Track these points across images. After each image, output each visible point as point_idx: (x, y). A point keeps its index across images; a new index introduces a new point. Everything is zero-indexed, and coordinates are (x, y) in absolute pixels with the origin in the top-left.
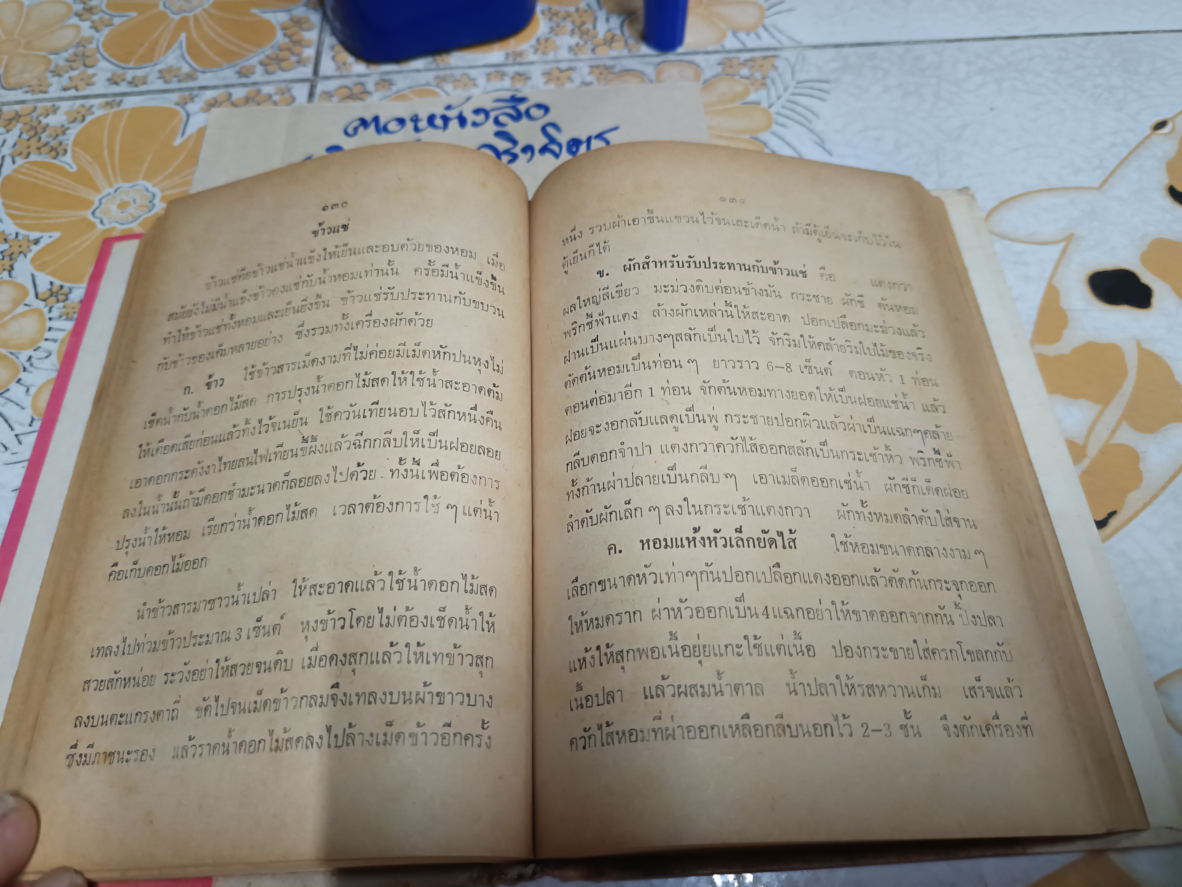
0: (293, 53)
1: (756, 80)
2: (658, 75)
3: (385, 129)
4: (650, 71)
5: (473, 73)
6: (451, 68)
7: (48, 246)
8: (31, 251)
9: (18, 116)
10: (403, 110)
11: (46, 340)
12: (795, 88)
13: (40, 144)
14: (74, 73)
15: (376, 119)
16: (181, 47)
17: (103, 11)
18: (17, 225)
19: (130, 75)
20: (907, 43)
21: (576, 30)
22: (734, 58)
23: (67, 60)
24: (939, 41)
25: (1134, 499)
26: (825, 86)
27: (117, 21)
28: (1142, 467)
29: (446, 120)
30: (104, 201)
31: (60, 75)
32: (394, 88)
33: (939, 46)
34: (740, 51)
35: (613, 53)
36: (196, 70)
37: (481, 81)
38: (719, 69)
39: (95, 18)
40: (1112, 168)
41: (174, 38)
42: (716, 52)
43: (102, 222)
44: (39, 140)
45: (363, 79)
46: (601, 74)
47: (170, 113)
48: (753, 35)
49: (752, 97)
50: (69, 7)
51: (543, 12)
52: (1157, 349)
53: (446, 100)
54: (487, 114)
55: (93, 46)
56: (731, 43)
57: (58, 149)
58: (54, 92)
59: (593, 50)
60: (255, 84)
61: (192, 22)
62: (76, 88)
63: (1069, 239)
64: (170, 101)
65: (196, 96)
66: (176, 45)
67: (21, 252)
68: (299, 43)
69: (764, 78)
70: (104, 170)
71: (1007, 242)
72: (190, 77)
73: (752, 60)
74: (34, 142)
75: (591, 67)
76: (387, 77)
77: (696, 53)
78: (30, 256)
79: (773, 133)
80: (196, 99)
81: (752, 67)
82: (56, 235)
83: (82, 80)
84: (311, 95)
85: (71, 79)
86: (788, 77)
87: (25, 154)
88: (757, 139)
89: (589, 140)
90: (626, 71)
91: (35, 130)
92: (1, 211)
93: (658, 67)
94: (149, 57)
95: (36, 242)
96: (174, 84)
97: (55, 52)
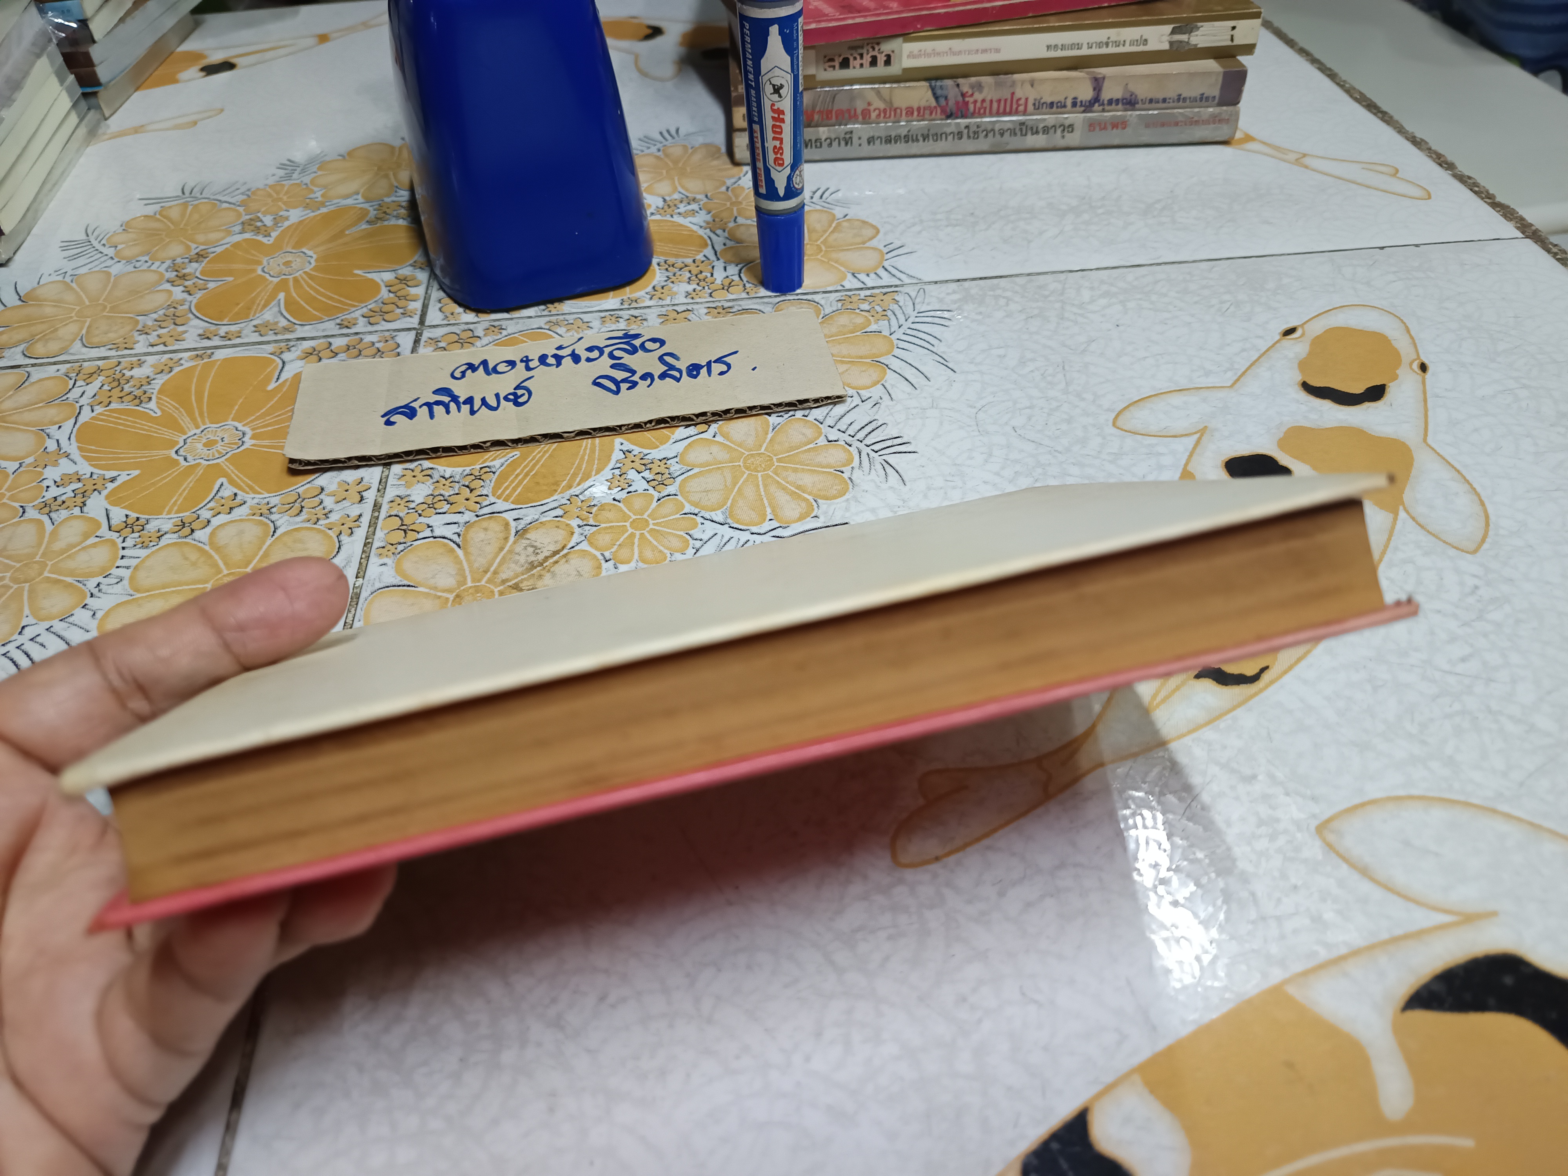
0: (398, 307)
1: (877, 313)
2: (777, 312)
3: (495, 370)
4: (769, 309)
5: (586, 317)
6: (563, 314)
7: (125, 483)
8: (106, 488)
9: (100, 370)
10: (512, 353)
11: (118, 567)
12: (916, 317)
13: (122, 394)
14: (163, 331)
15: (485, 363)
16: (279, 304)
17: (197, 277)
18: (92, 465)
19: (223, 330)
20: (1029, 275)
21: (693, 278)
22: (854, 295)
23: (156, 321)
24: (1062, 272)
25: (1286, 655)
26: (946, 315)
27: (211, 285)
29: (559, 359)
30: (188, 441)
31: (147, 334)
32: (504, 334)
33: (1062, 277)
34: (861, 289)
35: (731, 296)
36: (294, 324)
37: (596, 324)
38: (839, 305)
39: (187, 283)
40: (1243, 370)
41: (273, 296)
42: (836, 291)
43: (185, 459)
44: (122, 390)
45: (471, 327)
46: (718, 313)
47: (264, 362)
48: (872, 275)
49: (873, 327)
50: (161, 275)
51: (659, 264)
53: (558, 342)
54: (601, 350)
55: (185, 307)
56: (850, 283)
57: (142, 398)
58: (140, 348)
59: (711, 294)
60: (357, 333)
61: (291, 283)
62: (165, 344)
63: (1203, 431)
64: (265, 351)
65: (293, 346)
66: (274, 302)
67: (95, 490)
68: (406, 297)
69: (884, 311)
70: (191, 414)
72: (286, 330)
73: (872, 296)
74: (116, 393)
75: (709, 308)
76: (497, 324)
77: (815, 293)
78: (105, 493)
79: (896, 357)
80: (293, 349)
81: (872, 302)
82: (136, 473)
83: (171, 336)
84: (417, 341)
85: (159, 336)
86: (909, 310)
87: (106, 403)
88: (879, 362)
89: (709, 364)
90: (746, 311)
91: (118, 382)
92: (76, 454)
93: (776, 307)
94: (244, 315)
95: (113, 480)
96: (270, 337)
97: (144, 314)
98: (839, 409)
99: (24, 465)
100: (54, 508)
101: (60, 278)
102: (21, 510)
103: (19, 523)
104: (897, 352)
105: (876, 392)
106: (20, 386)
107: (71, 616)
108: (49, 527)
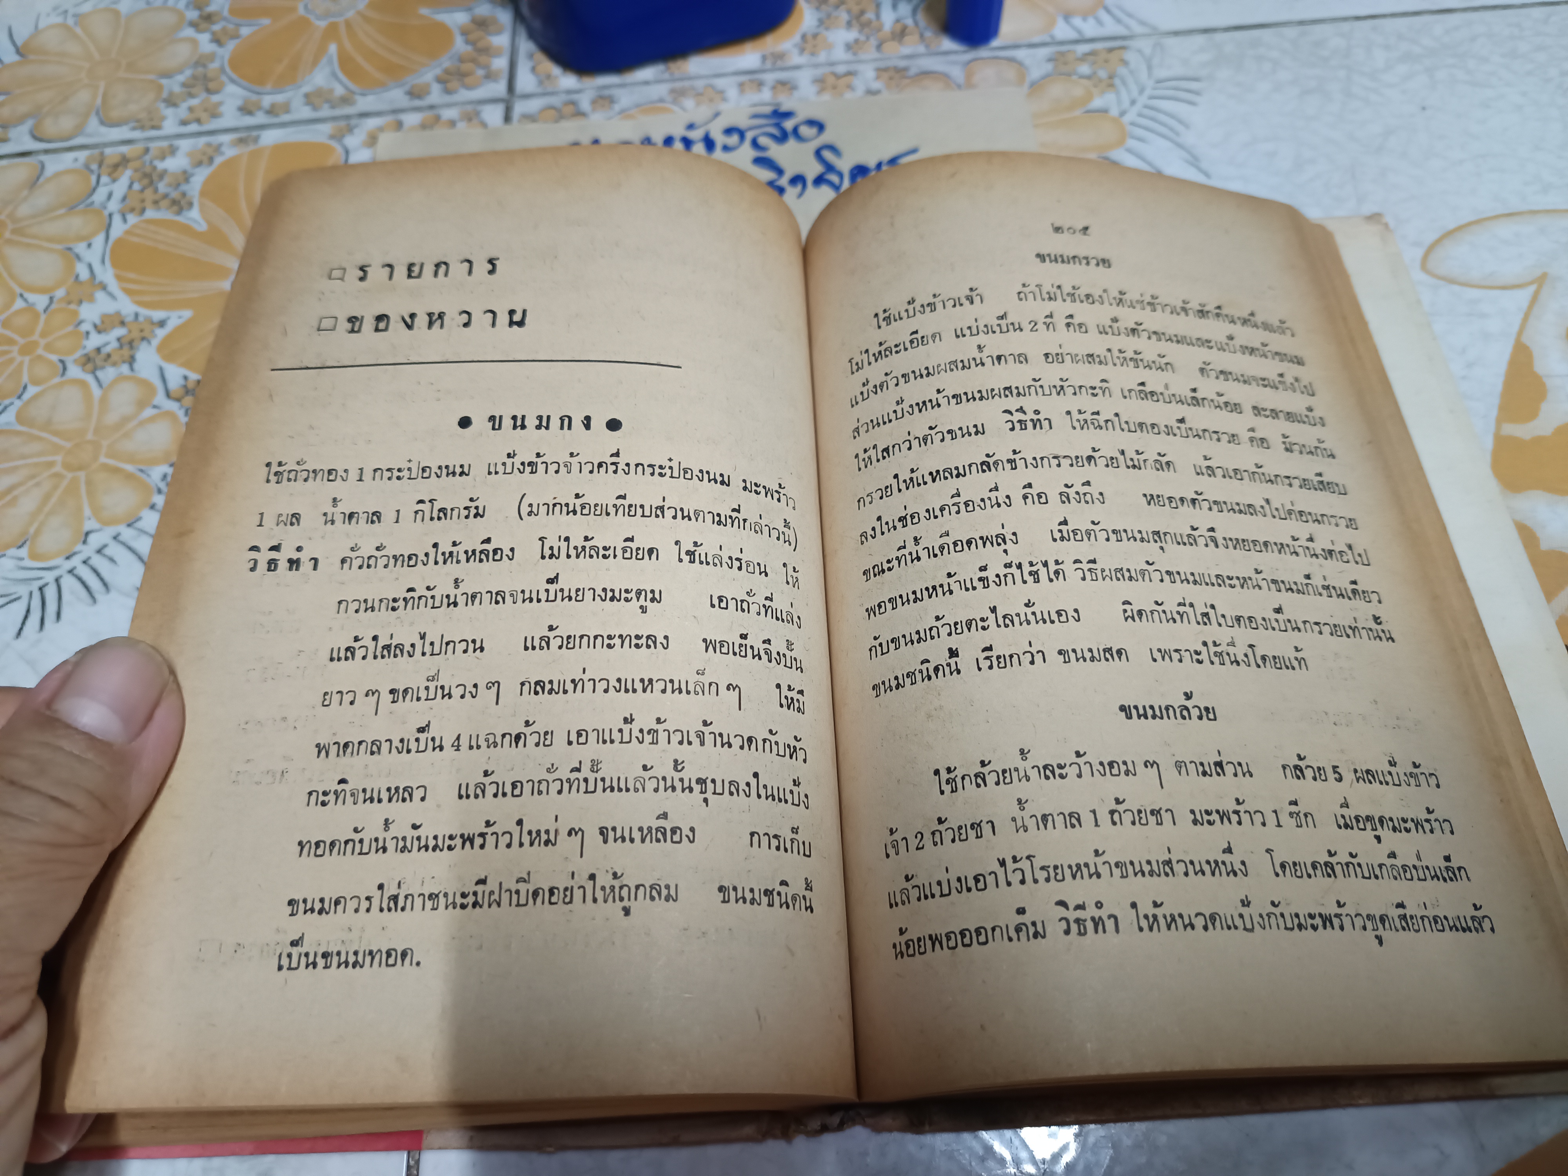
0: (479, 65)
1: (1101, 81)
2: (969, 76)
4: (957, 73)
5: (720, 83)
6: (690, 78)
7: (178, 329)
8: (155, 336)
9: (124, 162)
10: (629, 130)
12: (1155, 89)
13: (157, 197)
14: (194, 102)
15: (596, 142)
16: (330, 62)
17: (225, 19)
18: (135, 302)
19: (267, 101)
20: (1301, 23)
21: (854, 22)
22: (1069, 51)
23: (184, 85)
24: (1345, 19)
26: (1193, 85)
27: (245, 31)
29: (688, 144)
31: (175, 105)
32: (617, 107)
33: (1346, 26)
34: (1076, 42)
35: (906, 50)
36: (353, 93)
37: (732, 93)
38: (1049, 67)
39: (216, 27)
41: (322, 50)
42: (1044, 44)
44: (156, 190)
45: (575, 97)
46: (891, 78)
47: (323, 150)
48: (1091, 20)
49: (1097, 103)
50: (180, 14)
53: (686, 118)
54: (741, 134)
55: (214, 65)
56: (1062, 31)
57: (181, 203)
58: (170, 127)
59: (879, 47)
60: (432, 107)
61: (342, 29)
62: (198, 121)
63: (1541, 280)
64: (321, 133)
65: (356, 126)
66: (324, 60)
67: (143, 339)
68: (487, 51)
69: (1111, 77)
70: (243, 228)
71: (1456, 288)
72: (346, 100)
73: (1093, 53)
74: (149, 194)
75: (879, 70)
76: (606, 92)
77: (1016, 47)
78: (155, 342)
79: (1130, 151)
80: (356, 131)
81: (1094, 63)
82: (187, 314)
83: (206, 110)
84: (507, 118)
85: (191, 109)
86: (1143, 75)
87: (139, 210)
88: (1106, 158)
89: (879, 168)
90: (925, 74)
91: (148, 177)
92: (113, 286)
93: (967, 67)
94: (289, 76)
95: (162, 324)
96: (325, 112)
97: (168, 75)
99: (55, 300)
100: (99, 362)
101: (59, 20)
102: (60, 365)
103: (61, 385)
104: (1131, 143)
106: (34, 183)
107: (139, 519)
108: (96, 392)
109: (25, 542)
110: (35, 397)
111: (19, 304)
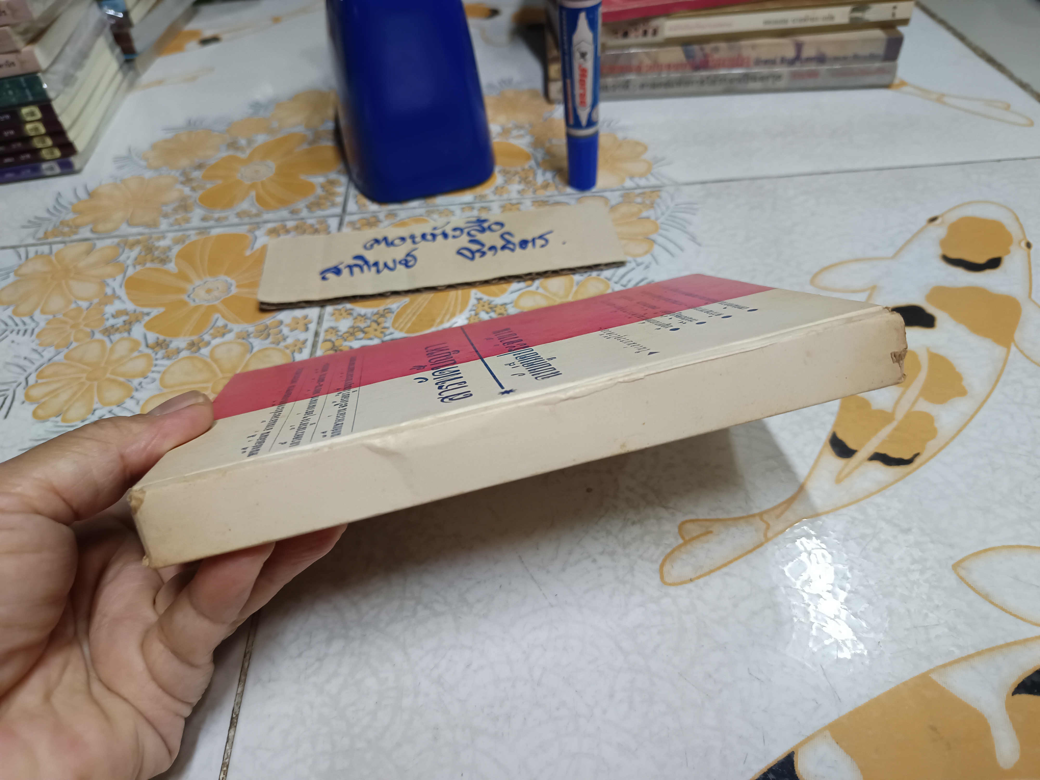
0: (328, 200)
1: (647, 205)
2: (579, 204)
3: (392, 244)
4: (573, 202)
5: (452, 208)
6: (437, 206)
7: (156, 317)
8: (144, 320)
9: (138, 242)
10: (404, 232)
11: (152, 372)
12: (674, 208)
13: (153, 258)
14: (178, 217)
15: (386, 238)
16: (251, 198)
17: (199, 181)
18: (135, 304)
19: (216, 215)
20: (751, 179)
21: (522, 181)
22: (631, 192)
23: (174, 209)
24: (774, 177)
25: (932, 445)
26: (694, 206)
27: (208, 186)
28: (936, 425)
29: (434, 236)
30: (196, 289)
31: (167, 218)
32: (398, 219)
33: (775, 180)
34: (635, 188)
35: (548, 193)
36: (261, 212)
38: (620, 199)
39: (194, 184)
41: (247, 193)
42: (619, 190)
43: (194, 301)
44: (153, 255)
45: (377, 214)
46: (539, 205)
47: (243, 237)
48: (644, 179)
49: (645, 214)
50: (176, 179)
51: (500, 172)
52: (942, 352)
53: (432, 224)
54: (462, 230)
55: (191, 200)
56: (628, 183)
57: (165, 260)
58: (164, 227)
59: (534, 192)
60: (302, 219)
61: (259, 185)
62: (179, 224)
63: (873, 288)
64: (242, 230)
65: (261, 226)
66: (248, 198)
67: (137, 321)
68: (334, 194)
69: (652, 203)
72: (257, 215)
73: (643, 193)
74: (149, 256)
75: (533, 202)
76: (393, 212)
77: (604, 191)
78: (143, 323)
79: (661, 235)
80: (261, 228)
81: (644, 198)
82: (162, 310)
83: (183, 220)
84: (341, 224)
85: (176, 220)
86: (669, 202)
87: (143, 264)
88: (648, 239)
89: (533, 240)
90: (557, 203)
91: (149, 249)
92: (124, 297)
93: (579, 200)
94: (229, 205)
95: (148, 314)
96: (246, 220)
97: (165, 204)
98: (621, 271)
99: (93, 304)
100: (112, 332)
101: (112, 181)
102: (91, 333)
103: (90, 342)
104: (661, 232)
105: (647, 259)
106: (89, 252)
107: (124, 403)
108: (108, 345)
109: (60, 415)
110: (76, 348)
111: (73, 306)
